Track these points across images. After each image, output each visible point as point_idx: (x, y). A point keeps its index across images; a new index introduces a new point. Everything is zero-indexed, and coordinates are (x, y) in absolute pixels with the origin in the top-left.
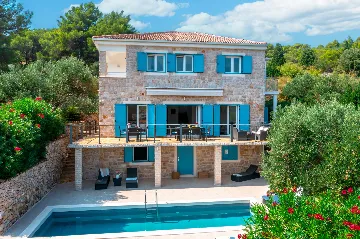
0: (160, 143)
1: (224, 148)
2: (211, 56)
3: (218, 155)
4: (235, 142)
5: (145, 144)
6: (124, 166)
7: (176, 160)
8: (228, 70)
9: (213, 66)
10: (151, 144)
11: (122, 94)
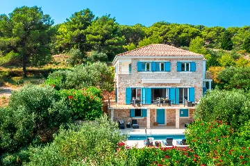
0: (150, 107)
1: (181, 110)
2: (174, 63)
3: (178, 113)
4: (186, 107)
5: (142, 108)
6: (130, 119)
7: (155, 116)
8: (183, 70)
9: (176, 68)
10: (145, 108)
11: (129, 83)
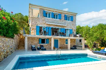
2: (63, 15)
11: (39, 23)
